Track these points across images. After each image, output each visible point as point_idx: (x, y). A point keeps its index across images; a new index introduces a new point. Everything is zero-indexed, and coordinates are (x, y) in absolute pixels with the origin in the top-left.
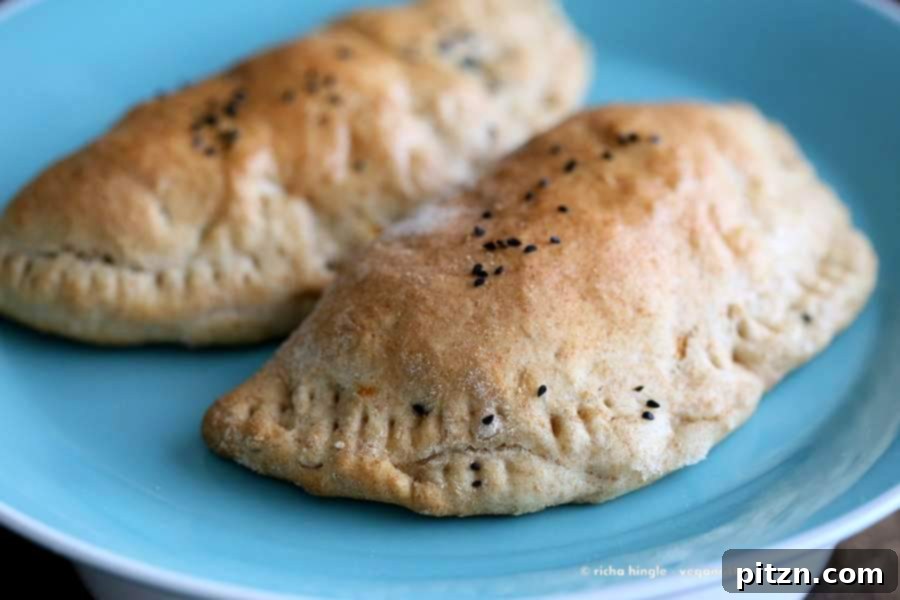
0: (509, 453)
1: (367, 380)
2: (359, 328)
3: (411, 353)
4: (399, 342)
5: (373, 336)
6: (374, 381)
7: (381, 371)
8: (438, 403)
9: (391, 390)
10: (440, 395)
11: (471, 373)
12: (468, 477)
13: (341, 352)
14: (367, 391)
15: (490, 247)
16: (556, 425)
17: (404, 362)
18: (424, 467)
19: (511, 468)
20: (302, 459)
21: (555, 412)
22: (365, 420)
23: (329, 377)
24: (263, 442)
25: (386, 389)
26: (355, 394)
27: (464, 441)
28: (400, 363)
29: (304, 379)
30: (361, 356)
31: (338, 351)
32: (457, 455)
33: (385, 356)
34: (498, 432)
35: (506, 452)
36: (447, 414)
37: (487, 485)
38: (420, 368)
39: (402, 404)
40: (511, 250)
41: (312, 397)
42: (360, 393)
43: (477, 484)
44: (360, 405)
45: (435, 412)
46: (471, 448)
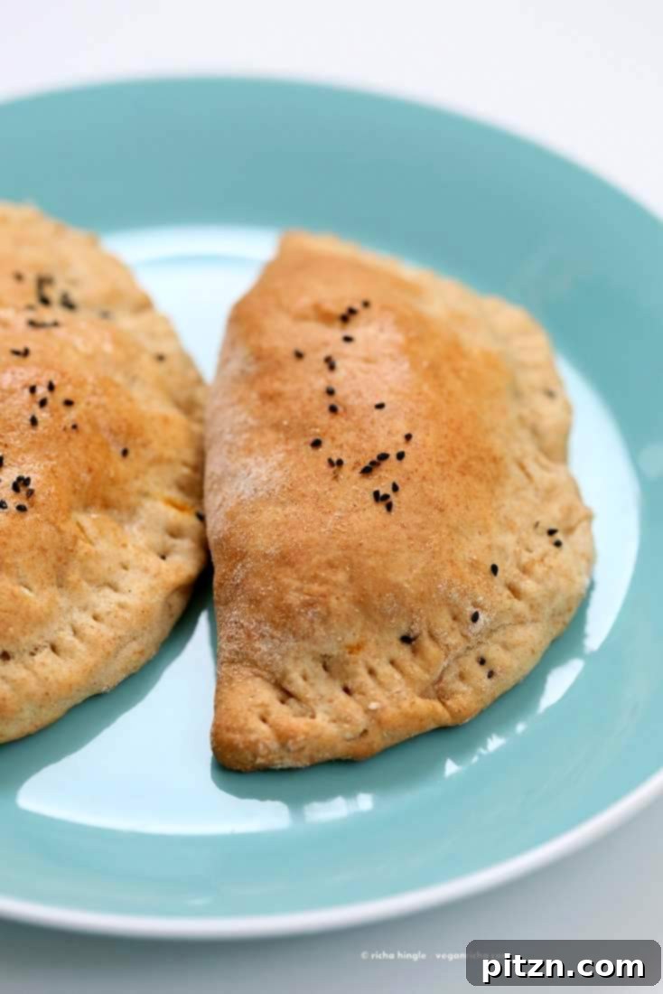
0: (498, 636)
1: (351, 639)
2: (321, 599)
3: (380, 596)
4: (364, 593)
5: (337, 598)
6: (358, 637)
7: (359, 624)
8: (425, 626)
9: (377, 636)
10: (425, 618)
11: (440, 586)
12: (481, 673)
13: (316, 626)
14: (356, 648)
15: (367, 471)
16: (515, 592)
17: (378, 607)
18: (442, 685)
19: (505, 646)
20: (348, 735)
21: (508, 582)
22: (372, 672)
23: (313, 652)
24: (306, 739)
25: (372, 638)
26: (347, 656)
27: (464, 644)
28: (375, 609)
29: (290, 667)
30: (338, 621)
31: (312, 626)
32: (461, 660)
33: (357, 610)
34: (485, 623)
35: (495, 636)
36: (437, 631)
37: (501, 672)
38: (395, 605)
39: (391, 643)
40: (385, 465)
41: (305, 678)
42: (351, 653)
43: (491, 675)
44: (360, 662)
45: (425, 634)
46: (468, 648)
